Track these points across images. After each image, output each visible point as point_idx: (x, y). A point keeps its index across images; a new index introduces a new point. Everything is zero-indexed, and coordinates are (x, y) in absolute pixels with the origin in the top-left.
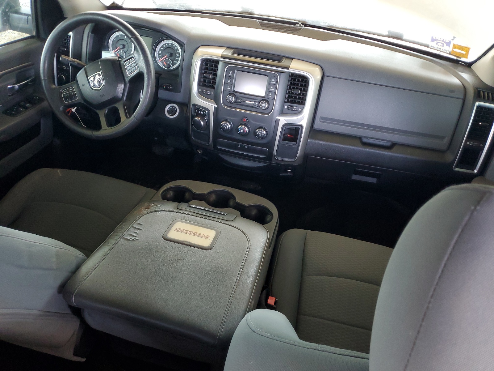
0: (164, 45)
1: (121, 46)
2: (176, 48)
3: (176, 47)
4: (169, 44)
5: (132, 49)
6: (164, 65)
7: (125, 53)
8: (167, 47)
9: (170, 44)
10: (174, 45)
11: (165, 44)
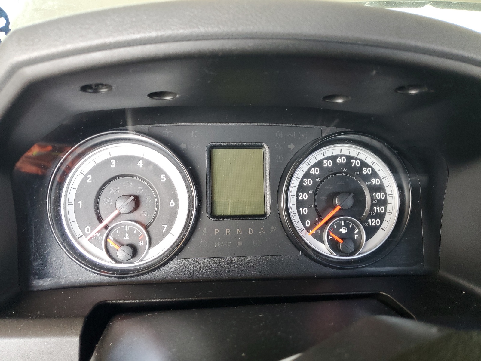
0: (314, 166)
1: (123, 206)
2: (365, 171)
3: (367, 166)
4: (334, 158)
5: (177, 205)
6: (334, 245)
7: (146, 227)
8: (330, 171)
9: (339, 160)
10: (356, 159)
11: (319, 164)
